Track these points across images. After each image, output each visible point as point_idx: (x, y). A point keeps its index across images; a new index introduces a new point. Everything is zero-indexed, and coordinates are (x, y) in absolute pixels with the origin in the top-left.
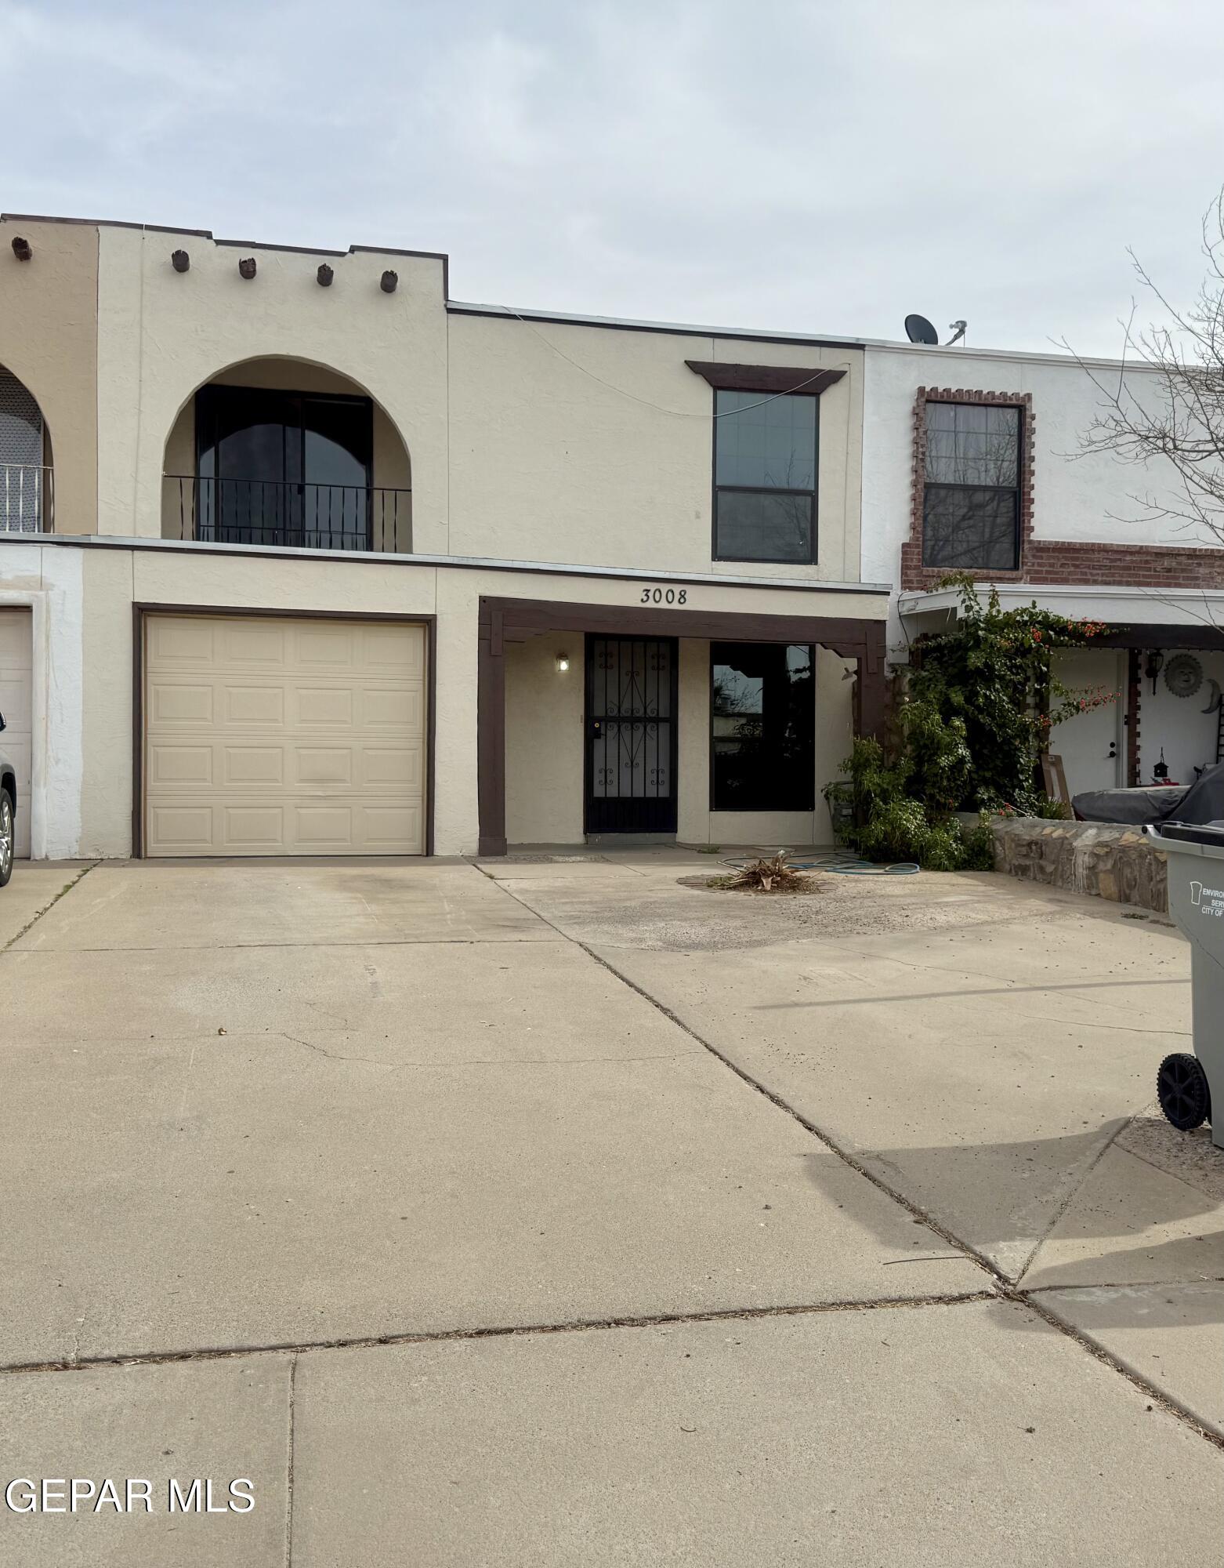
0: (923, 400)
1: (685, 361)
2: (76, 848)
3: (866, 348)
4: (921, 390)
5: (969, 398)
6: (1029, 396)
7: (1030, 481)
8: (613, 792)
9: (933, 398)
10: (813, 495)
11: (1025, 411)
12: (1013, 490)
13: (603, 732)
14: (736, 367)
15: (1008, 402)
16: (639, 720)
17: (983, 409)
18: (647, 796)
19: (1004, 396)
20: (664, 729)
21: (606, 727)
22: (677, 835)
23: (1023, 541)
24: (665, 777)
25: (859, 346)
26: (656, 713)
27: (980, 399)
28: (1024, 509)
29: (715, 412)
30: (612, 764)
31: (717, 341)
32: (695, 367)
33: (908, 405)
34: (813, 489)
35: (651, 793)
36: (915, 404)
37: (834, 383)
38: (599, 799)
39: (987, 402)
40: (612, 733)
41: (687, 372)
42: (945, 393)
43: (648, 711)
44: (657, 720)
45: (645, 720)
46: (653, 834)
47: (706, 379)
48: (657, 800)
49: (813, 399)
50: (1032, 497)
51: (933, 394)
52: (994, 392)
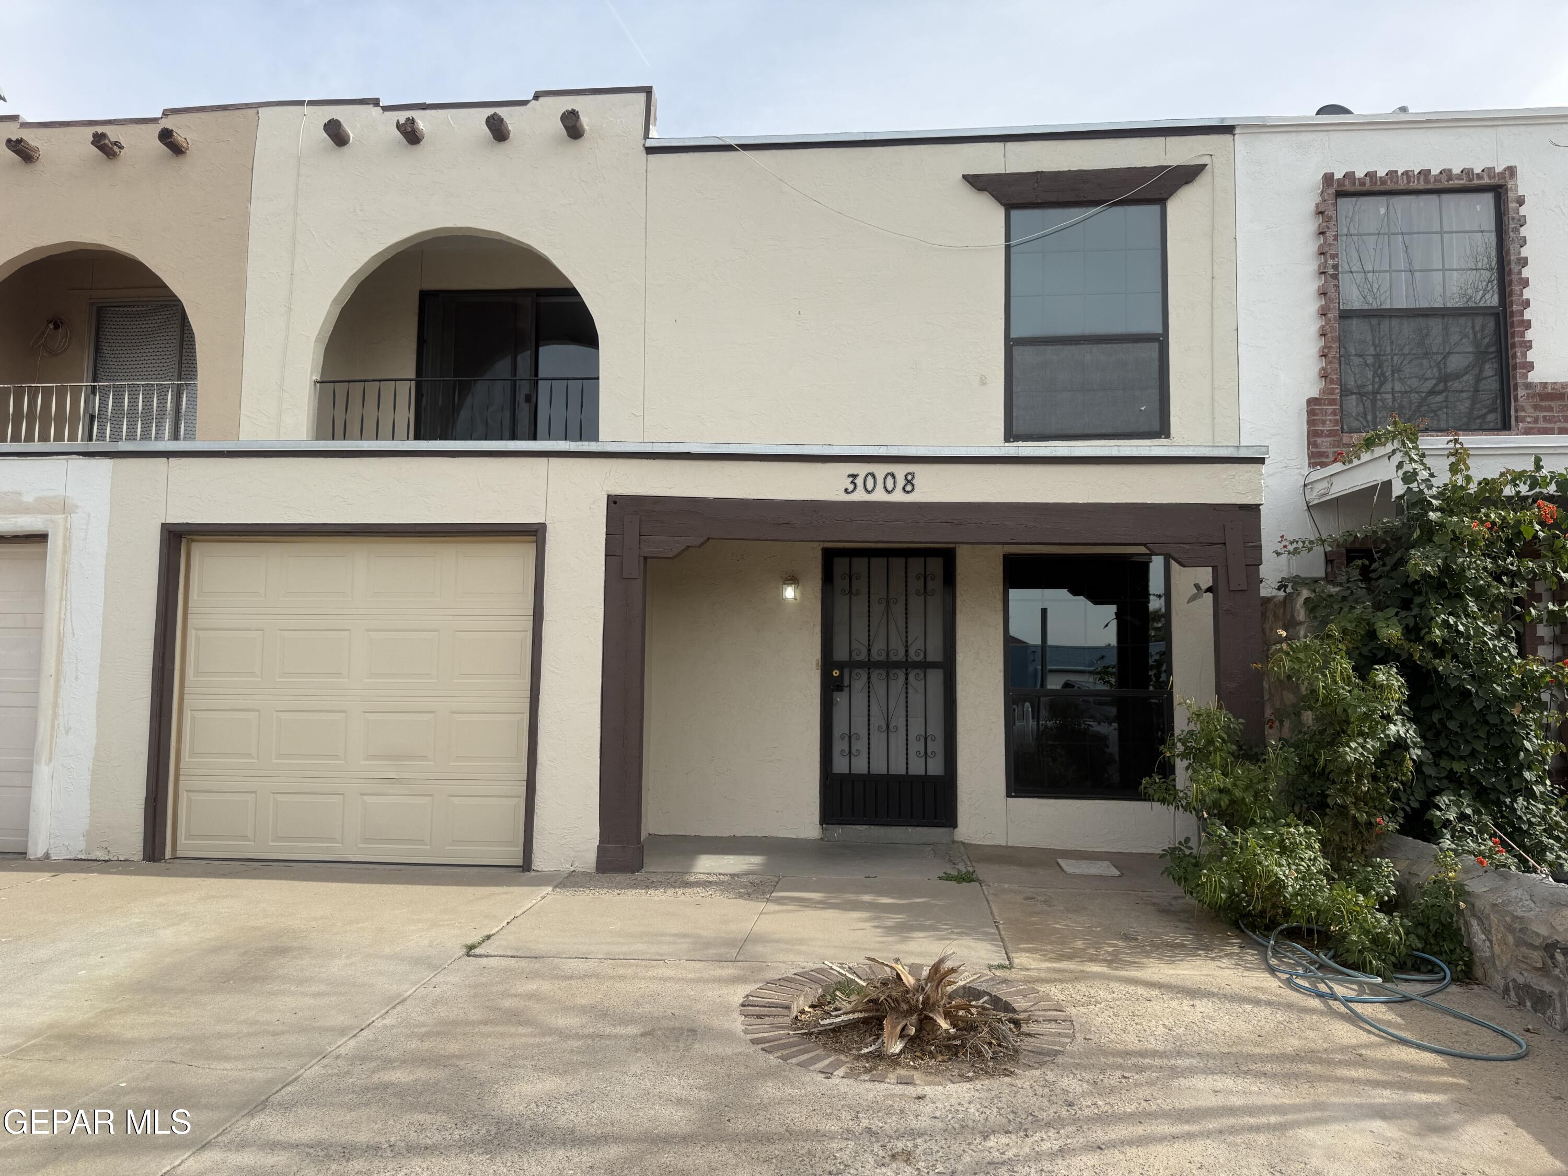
0: (1332, 191)
1: (964, 176)
2: (82, 845)
3: (1237, 131)
4: (1328, 179)
5: (1409, 182)
6: (1511, 171)
7: (1522, 294)
8: (860, 766)
9: (1348, 187)
10: (1161, 341)
11: (1507, 193)
12: (1492, 311)
13: (846, 683)
14: (1037, 176)
15: (1476, 182)
16: (897, 665)
17: (1434, 198)
18: (911, 772)
19: (1468, 174)
20: (935, 678)
21: (850, 675)
22: (955, 830)
23: (1516, 385)
24: (936, 746)
25: (1227, 129)
26: (922, 655)
27: (1427, 181)
28: (1513, 337)
29: (1008, 237)
30: (860, 728)
31: (1011, 146)
32: (977, 182)
33: (1309, 202)
34: (1161, 331)
35: (917, 768)
36: (1318, 200)
37: (1187, 183)
38: (842, 776)
39: (1439, 186)
40: (859, 684)
41: (966, 191)
42: (1368, 178)
43: (912, 652)
44: (925, 666)
45: (907, 665)
46: (918, 829)
47: (993, 196)
48: (925, 780)
49: (1156, 208)
50: (1526, 317)
51: (1347, 182)
52: (1450, 170)
